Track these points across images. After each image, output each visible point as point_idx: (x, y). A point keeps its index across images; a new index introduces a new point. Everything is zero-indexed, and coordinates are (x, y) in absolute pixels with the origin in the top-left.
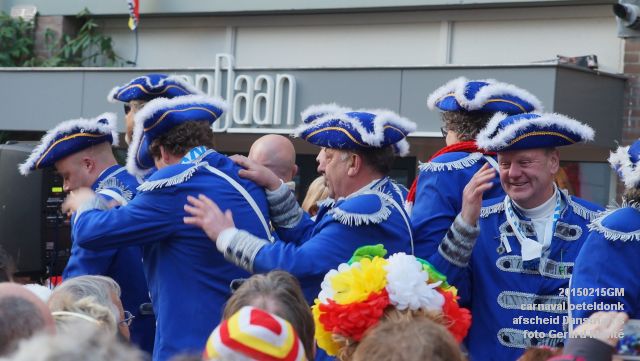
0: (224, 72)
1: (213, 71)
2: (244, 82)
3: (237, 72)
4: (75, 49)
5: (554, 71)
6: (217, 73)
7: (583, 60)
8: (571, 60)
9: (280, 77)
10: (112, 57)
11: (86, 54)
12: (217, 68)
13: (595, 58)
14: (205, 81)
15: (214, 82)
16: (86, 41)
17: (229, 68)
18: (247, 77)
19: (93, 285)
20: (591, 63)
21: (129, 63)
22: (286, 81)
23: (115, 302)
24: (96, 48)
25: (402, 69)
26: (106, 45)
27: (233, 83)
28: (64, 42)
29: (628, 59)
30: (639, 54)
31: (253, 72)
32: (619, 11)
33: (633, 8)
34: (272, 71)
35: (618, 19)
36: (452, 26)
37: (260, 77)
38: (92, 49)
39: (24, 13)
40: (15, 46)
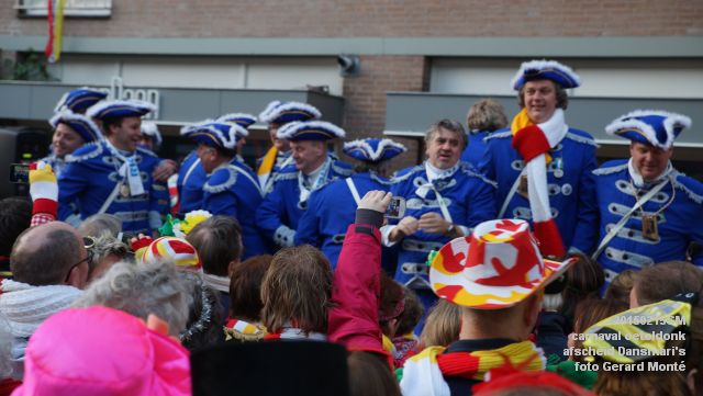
0: (117, 88)
1: (109, 87)
2: (128, 95)
3: (125, 88)
4: (24, 71)
5: (305, 96)
6: (113, 90)
7: (321, 88)
8: (315, 88)
9: (150, 92)
10: (46, 76)
11: (31, 73)
12: (112, 85)
13: (327, 87)
15: (111, 94)
16: (30, 66)
17: (120, 86)
18: (131, 91)
20: (325, 90)
21: (58, 80)
22: (153, 95)
24: (37, 71)
25: (221, 90)
26: (43, 69)
27: (122, 94)
28: (17, 66)
29: (345, 88)
30: (350, 85)
31: (135, 88)
32: (341, 62)
33: (348, 61)
34: (146, 88)
35: (339, 66)
36: (247, 65)
37: (139, 91)
38: (34, 71)
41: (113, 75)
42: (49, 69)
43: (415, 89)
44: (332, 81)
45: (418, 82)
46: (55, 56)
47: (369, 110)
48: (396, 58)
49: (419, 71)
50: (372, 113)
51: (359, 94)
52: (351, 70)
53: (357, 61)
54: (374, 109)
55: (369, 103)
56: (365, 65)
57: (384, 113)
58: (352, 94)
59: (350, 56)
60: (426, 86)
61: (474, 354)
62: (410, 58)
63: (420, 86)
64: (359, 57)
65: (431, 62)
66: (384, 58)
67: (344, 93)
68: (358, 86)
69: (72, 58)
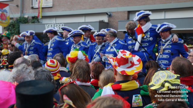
0: (54, 24)
1: (52, 24)
2: (57, 25)
4: (34, 21)
5: (98, 22)
7: (102, 21)
8: (101, 21)
9: (62, 24)
10: (39, 22)
11: (35, 22)
12: (53, 23)
14: (52, 25)
15: (53, 25)
16: (35, 20)
17: (55, 23)
18: (57, 24)
19: (34, 56)
20: (104, 21)
21: (41, 23)
23: (37, 58)
24: (37, 21)
25: (78, 23)
26: (38, 20)
27: (55, 25)
28: (32, 20)
29: (109, 20)
30: (110, 19)
31: (58, 24)
32: (107, 14)
33: (109, 14)
34: (61, 23)
35: (107, 15)
36: (85, 16)
37: (59, 24)
38: (36, 21)
39: (26, 16)
40: (25, 21)
41: (53, 21)
42: (39, 20)
43: (126, 19)
44: (105, 19)
45: (126, 18)
46: (40, 17)
47: (114, 25)
48: (121, 12)
49: (126, 15)
50: (115, 26)
51: (112, 21)
52: (110, 16)
53: (111, 13)
54: (116, 25)
55: (115, 23)
56: (113, 14)
57: (118, 26)
58: (110, 21)
59: (109, 12)
60: (128, 18)
61: (121, 84)
62: (124, 12)
63: (127, 18)
64: (111, 12)
65: (129, 12)
66: (118, 12)
67: (109, 21)
68: (112, 20)
69: (44, 17)
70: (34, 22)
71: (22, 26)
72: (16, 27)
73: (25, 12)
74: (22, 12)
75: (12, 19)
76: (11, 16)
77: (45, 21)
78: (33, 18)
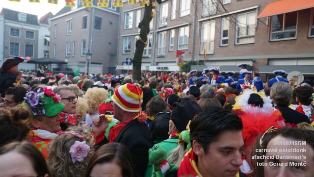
21: (205, 65)
25: (231, 66)
28: (199, 63)
32: (252, 60)
36: (236, 61)
38: (201, 63)
39: (195, 60)
40: (194, 63)
41: (213, 64)
43: (266, 65)
44: (250, 64)
45: (266, 63)
46: (205, 61)
48: (263, 59)
49: (266, 61)
52: (254, 61)
55: (257, 67)
56: (257, 61)
58: (254, 66)
59: (254, 59)
60: (268, 64)
62: (265, 59)
65: (269, 60)
66: (260, 59)
68: (255, 64)
69: (207, 61)
70: (200, 65)
71: (192, 67)
72: (188, 67)
73: (195, 57)
74: (193, 57)
75: (186, 61)
76: (185, 60)
77: (207, 64)
78: (200, 61)
